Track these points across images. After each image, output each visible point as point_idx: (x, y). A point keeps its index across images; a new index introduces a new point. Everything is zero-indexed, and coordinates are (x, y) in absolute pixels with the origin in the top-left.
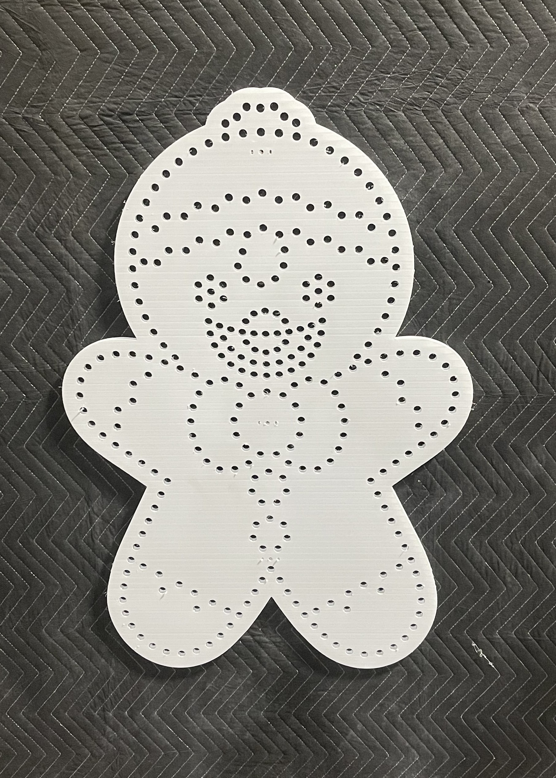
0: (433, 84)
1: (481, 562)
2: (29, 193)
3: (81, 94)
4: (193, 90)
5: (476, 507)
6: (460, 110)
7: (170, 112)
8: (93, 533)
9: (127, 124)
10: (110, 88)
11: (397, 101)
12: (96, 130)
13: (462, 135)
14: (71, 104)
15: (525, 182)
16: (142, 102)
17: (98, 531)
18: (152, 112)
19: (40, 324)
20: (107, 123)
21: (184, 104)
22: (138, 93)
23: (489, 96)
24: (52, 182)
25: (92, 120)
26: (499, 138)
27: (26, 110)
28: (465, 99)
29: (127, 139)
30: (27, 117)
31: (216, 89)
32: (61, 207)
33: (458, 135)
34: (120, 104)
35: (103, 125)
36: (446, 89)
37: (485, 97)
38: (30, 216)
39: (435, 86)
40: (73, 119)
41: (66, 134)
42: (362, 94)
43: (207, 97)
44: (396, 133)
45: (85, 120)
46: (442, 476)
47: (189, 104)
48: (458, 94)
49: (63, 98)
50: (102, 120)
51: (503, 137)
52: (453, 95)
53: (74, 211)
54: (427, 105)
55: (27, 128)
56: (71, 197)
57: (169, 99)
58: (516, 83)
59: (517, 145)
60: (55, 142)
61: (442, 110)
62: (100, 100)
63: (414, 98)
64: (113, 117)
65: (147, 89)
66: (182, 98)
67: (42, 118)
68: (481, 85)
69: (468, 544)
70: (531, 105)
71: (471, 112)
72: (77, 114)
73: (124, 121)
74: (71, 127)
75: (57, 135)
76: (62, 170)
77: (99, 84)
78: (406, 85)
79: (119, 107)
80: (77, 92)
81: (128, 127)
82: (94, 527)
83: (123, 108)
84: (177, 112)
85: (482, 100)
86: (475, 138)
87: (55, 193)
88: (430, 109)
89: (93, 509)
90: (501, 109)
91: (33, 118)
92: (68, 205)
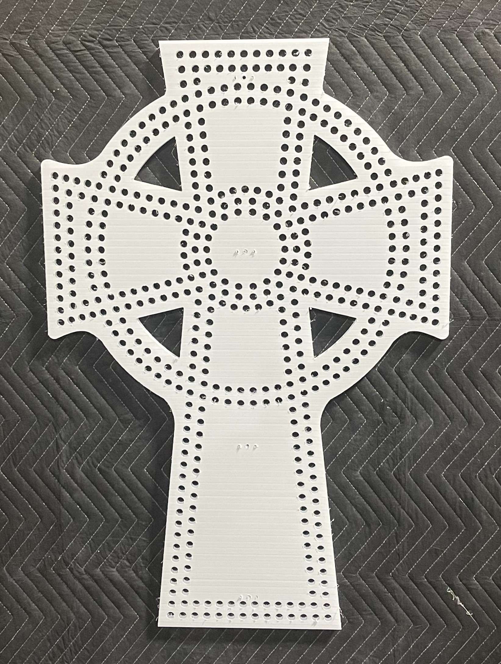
0: (393, 11)
1: (456, 498)
2: (12, 114)
3: (65, 21)
4: (169, 17)
5: (448, 438)
6: (420, 35)
7: (148, 39)
8: (60, 461)
9: (107, 50)
10: (93, 15)
11: (360, 27)
12: (77, 55)
13: (422, 59)
14: (56, 31)
15: (485, 104)
16: (121, 29)
17: (64, 459)
18: (130, 38)
19: (17, 242)
20: (88, 48)
21: (161, 31)
22: (118, 20)
23: (447, 22)
24: (35, 104)
25: (75, 46)
26: (457, 62)
27: (13, 37)
28: (423, 25)
29: (107, 63)
30: (14, 43)
31: (190, 16)
32: (42, 128)
33: (419, 59)
34: (101, 31)
35: (85, 50)
36: (405, 16)
37: (443, 23)
38: (13, 137)
39: (396, 13)
40: (57, 44)
41: (50, 58)
42: (327, 21)
43: (182, 24)
44: (359, 57)
45: (68, 46)
46: (412, 403)
47: (165, 30)
48: (417, 20)
49: (49, 24)
50: (84, 45)
51: (461, 61)
52: (412, 21)
53: (55, 131)
54: (388, 31)
55: (14, 53)
56: (53, 118)
57: (146, 26)
58: (472, 10)
59: (474, 68)
60: (38, 65)
61: (403, 36)
62: (82, 27)
63: (376, 24)
64: (95, 42)
65: (126, 16)
66: (159, 25)
67: (28, 44)
68: (439, 12)
69: (440, 477)
70: (487, 30)
71: (430, 37)
72: (61, 40)
73: (104, 47)
74: (55, 52)
75: (42, 60)
76: (45, 92)
77: (82, 12)
78: (367, 12)
79: (100, 34)
80: (62, 20)
81: (108, 52)
82: (60, 455)
83: (104, 34)
84: (154, 38)
85: (440, 26)
86: (435, 63)
87: (37, 114)
88: (391, 35)
89: (60, 435)
90: (458, 34)
91: (20, 44)
92: (49, 125)
